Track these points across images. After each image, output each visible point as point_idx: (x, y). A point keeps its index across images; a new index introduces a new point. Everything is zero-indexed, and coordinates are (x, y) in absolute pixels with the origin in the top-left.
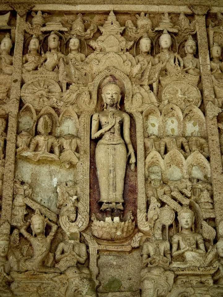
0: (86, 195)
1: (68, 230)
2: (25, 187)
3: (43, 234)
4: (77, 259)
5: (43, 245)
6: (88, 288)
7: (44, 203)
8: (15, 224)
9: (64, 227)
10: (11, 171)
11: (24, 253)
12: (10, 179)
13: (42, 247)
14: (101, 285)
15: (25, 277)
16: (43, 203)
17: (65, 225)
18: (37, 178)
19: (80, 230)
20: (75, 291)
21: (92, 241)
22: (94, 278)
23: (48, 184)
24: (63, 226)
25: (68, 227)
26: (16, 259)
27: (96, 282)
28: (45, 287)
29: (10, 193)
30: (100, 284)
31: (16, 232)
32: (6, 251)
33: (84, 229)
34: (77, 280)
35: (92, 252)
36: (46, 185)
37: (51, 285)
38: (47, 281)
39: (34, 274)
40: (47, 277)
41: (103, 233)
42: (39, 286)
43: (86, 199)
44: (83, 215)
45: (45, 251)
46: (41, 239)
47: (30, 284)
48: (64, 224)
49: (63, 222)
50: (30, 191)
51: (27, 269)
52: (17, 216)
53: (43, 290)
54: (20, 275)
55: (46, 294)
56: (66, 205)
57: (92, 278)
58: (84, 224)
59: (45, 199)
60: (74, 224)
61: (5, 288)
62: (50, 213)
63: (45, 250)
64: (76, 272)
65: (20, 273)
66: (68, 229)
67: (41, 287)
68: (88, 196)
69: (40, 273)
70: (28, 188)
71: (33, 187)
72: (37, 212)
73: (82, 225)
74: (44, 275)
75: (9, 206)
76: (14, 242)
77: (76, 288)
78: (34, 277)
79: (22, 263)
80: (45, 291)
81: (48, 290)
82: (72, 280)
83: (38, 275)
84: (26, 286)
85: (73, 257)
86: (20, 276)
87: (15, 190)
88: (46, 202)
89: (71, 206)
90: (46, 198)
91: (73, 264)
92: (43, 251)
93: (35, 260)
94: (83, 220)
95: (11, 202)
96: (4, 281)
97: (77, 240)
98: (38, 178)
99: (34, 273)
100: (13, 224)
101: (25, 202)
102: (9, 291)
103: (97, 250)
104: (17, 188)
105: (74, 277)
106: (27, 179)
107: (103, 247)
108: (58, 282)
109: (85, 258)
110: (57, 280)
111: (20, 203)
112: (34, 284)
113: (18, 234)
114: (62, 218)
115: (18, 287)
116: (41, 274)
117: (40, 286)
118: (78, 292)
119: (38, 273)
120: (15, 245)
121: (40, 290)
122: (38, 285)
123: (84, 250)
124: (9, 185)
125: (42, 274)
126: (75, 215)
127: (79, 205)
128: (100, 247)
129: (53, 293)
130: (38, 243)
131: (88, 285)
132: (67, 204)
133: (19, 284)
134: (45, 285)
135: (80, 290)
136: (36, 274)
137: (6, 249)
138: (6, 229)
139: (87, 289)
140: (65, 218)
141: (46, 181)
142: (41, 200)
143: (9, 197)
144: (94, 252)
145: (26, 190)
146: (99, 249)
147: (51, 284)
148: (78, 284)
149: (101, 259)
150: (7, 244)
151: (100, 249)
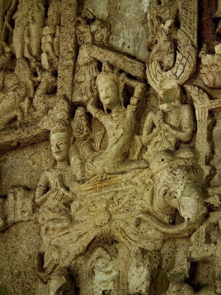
0: (191, 13)
1: (161, 87)
2: (94, 27)
3: (121, 105)
4: (174, 135)
5: (118, 125)
6: (183, 184)
7: (129, 47)
8: (77, 99)
9: (153, 83)
10: (71, 5)
11: (96, 146)
12: (69, 20)
13: (117, 128)
14: (215, 174)
15: (91, 187)
16: (127, 48)
17: (155, 79)
18: (117, 5)
19: (181, 81)
20: (165, 194)
21: (201, 96)
22: (202, 163)
23: (136, 11)
24: (152, 81)
25: (159, 81)
26: (81, 159)
27: (205, 170)
28: (120, 198)
29: (70, 45)
30: (213, 172)
31: (79, 112)
32: (61, 149)
33: (188, 78)
34: (166, 173)
35: (199, 117)
36: (132, 13)
37: (130, 193)
38: (124, 188)
39: (103, 179)
40: (124, 180)
41: (214, 76)
42: (110, 199)
43: (191, 21)
44: (184, 52)
45: (122, 135)
46: (117, 114)
47: (98, 199)
48: (153, 77)
49: (152, 74)
50: (104, 32)
51: (94, 173)
52: (83, 84)
53: (117, 203)
54: (83, 185)
55: (122, 210)
56: (157, 41)
57: (199, 163)
58: (187, 68)
59: (129, 40)
60: (169, 73)
61: (61, 214)
62: (131, 65)
63: (122, 132)
64: (163, 160)
65: (83, 183)
66: (160, 85)
67: (114, 198)
68: (194, 13)
69: (112, 176)
70: (99, 28)
71: (111, 23)
72: (105, 68)
73: (183, 72)
74: (120, 177)
75: (67, 69)
76: (79, 130)
77: (166, 188)
78: (104, 184)
79: (89, 164)
80: (120, 205)
81: (124, 203)
82: (159, 174)
83: (110, 179)
84: (91, 202)
85: (166, 134)
86: (83, 187)
87: (80, 38)
88: (131, 44)
89: (165, 41)
90: (132, 37)
91: (167, 147)
92: (119, 136)
93: (107, 155)
94: (184, 61)
95: (71, 62)
96: (62, 201)
97: (174, 102)
98: (119, 4)
99: (102, 177)
100: (76, 100)
101: (92, 55)
102: (65, 218)
103: (207, 110)
104: (81, 33)
105: (161, 170)
106: (101, 12)
107: (217, 103)
108: (140, 184)
109: (189, 131)
110: (137, 181)
111: (85, 58)
112: (103, 196)
113: (83, 115)
114: (150, 67)
115: (80, 207)
116: (114, 176)
117: (112, 199)
118: (170, 195)
119: (109, 176)
120: (82, 136)
121: (111, 206)
122: (108, 197)
123: (187, 117)
124: (68, 31)
125: (116, 177)
126: (172, 56)
127: (179, 35)
128: (213, 104)
129: (132, 205)
130: (110, 123)
131: (183, 177)
132: (157, 38)
133: (81, 202)
134: (120, 195)
135: (172, 190)
136: (106, 179)
137: (61, 146)
138: (61, 110)
139: (182, 187)
140: (154, 67)
141: (132, 6)
142: (124, 43)
143: (69, 52)
144: (203, 116)
145: (96, 33)
146: (211, 108)
147: (130, 189)
148: (168, 181)
149: (218, 125)
150: (63, 138)
151: (213, 107)
